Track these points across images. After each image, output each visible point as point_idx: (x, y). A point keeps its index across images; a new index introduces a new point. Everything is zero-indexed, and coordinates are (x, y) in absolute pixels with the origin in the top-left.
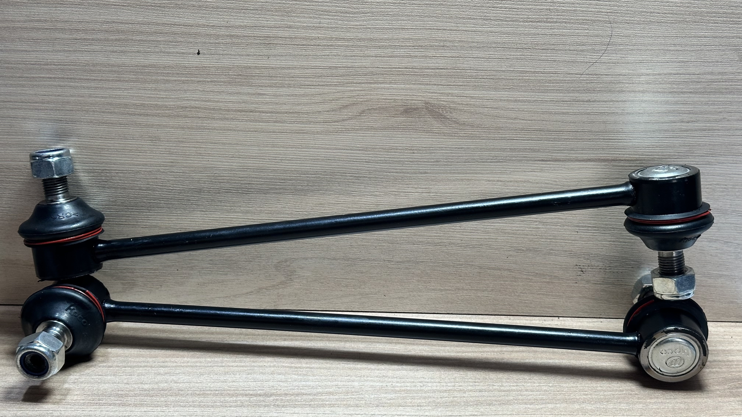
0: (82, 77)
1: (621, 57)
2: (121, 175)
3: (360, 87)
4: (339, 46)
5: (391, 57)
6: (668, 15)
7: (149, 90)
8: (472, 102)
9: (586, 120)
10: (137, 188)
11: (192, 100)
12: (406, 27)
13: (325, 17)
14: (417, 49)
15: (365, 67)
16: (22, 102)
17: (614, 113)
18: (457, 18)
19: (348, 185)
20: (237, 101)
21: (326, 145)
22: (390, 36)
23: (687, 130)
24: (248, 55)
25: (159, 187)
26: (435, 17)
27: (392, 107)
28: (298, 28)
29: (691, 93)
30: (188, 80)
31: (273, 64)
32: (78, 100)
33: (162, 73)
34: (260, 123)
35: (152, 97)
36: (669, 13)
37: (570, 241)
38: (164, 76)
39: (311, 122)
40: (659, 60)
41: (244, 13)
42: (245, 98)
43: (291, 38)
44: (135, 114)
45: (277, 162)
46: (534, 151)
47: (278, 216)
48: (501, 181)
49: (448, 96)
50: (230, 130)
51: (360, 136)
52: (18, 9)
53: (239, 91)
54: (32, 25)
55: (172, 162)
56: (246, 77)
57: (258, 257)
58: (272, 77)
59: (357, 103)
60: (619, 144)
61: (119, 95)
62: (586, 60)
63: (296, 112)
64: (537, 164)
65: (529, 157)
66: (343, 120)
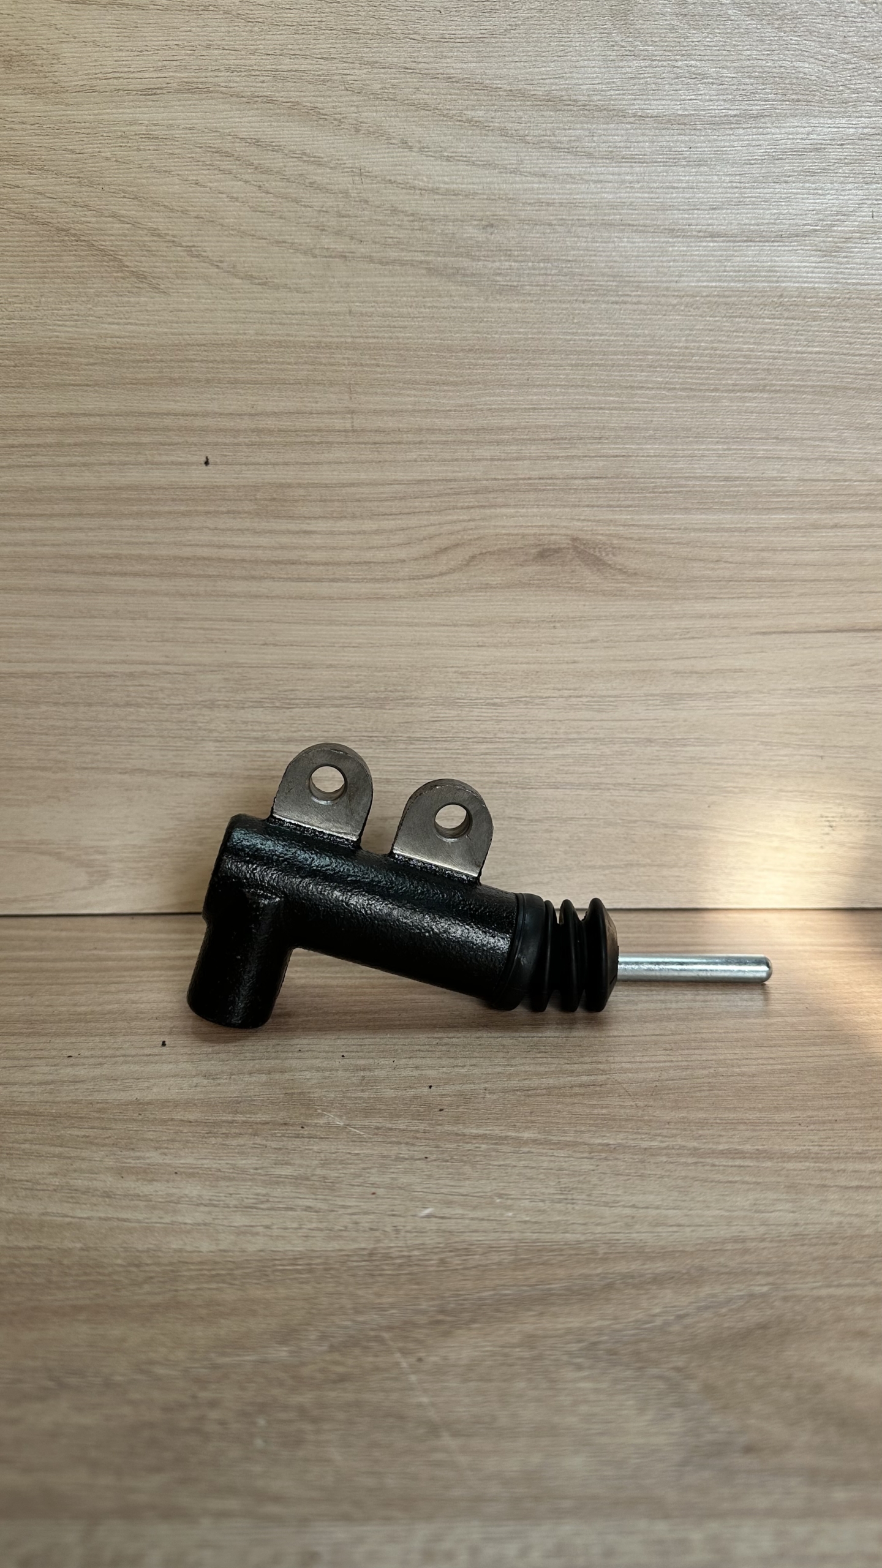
4: (433, 443)
5: (516, 459)
7: (128, 529)
8: (648, 533)
11: (198, 545)
13: (409, 392)
14: (558, 444)
15: (475, 480)
18: (621, 387)
19: (450, 687)
20: (271, 545)
21: (415, 618)
24: (286, 464)
26: (588, 387)
27: (519, 548)
28: (366, 414)
30: (191, 511)
33: (148, 499)
34: (308, 584)
35: (133, 543)
38: (151, 504)
39: (389, 579)
41: (280, 390)
42: (284, 540)
43: (355, 431)
44: (106, 574)
45: (336, 651)
49: (609, 525)
51: (468, 600)
53: (274, 528)
55: (167, 657)
56: (284, 503)
58: (325, 501)
59: (463, 544)
63: (364, 562)
66: (442, 574)
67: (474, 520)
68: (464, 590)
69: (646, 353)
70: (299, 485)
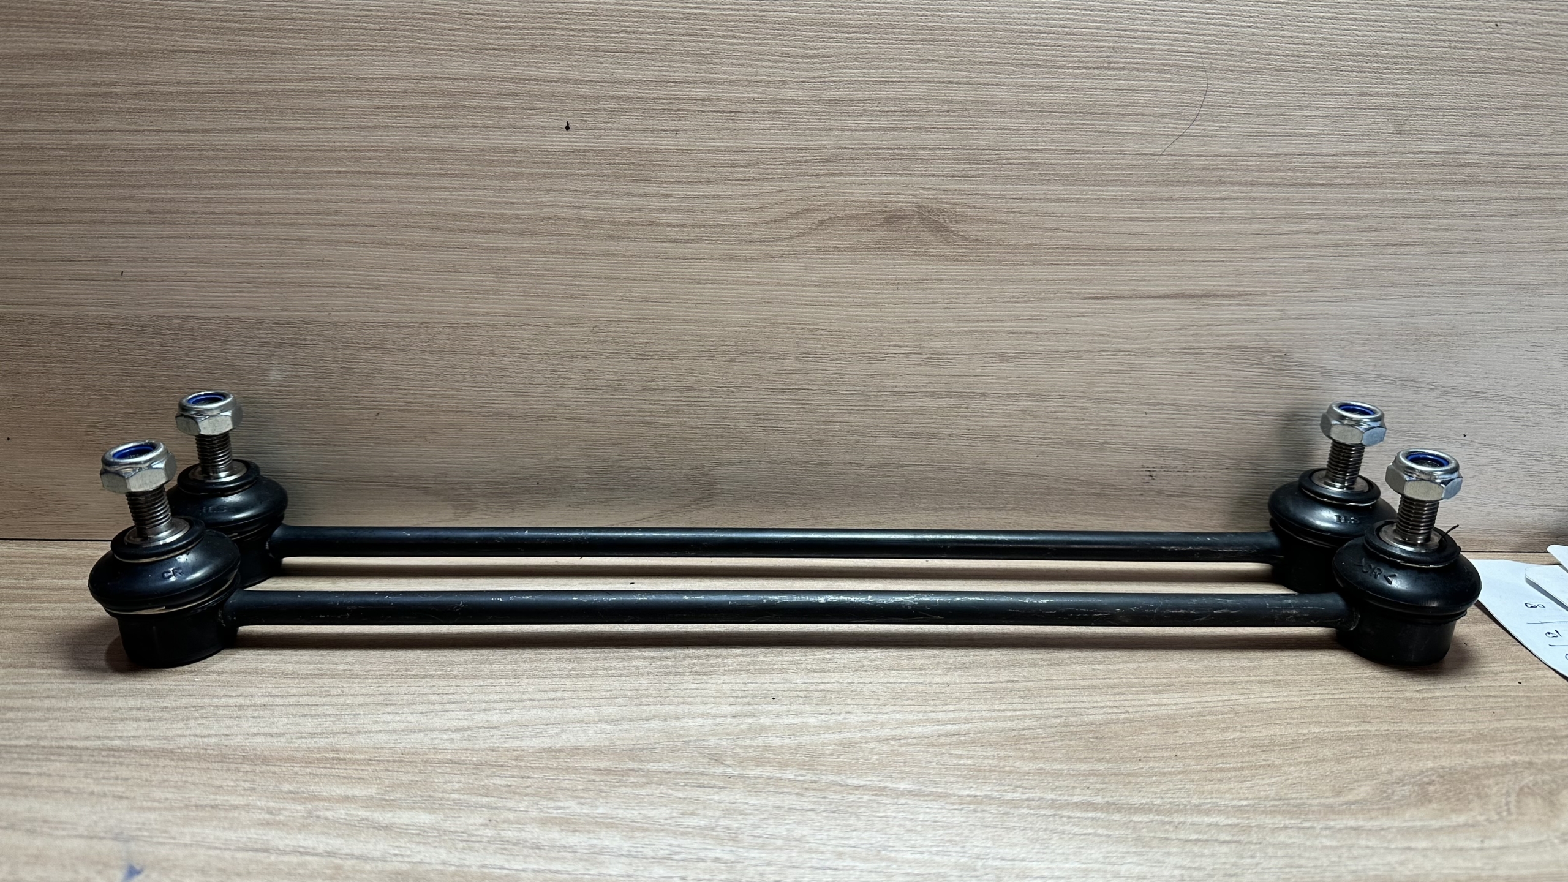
0: (387, 170)
1: (1221, 127)
2: (449, 330)
3: (818, 182)
4: (786, 112)
5: (867, 130)
6: (1292, 59)
7: (491, 189)
8: (990, 203)
9: (1165, 230)
10: (475, 352)
11: (558, 206)
12: (891, 80)
13: (764, 64)
14: (907, 116)
15: (826, 148)
16: (298, 214)
17: (1208, 218)
18: (970, 62)
19: (797, 342)
20: (628, 207)
21: (765, 278)
22: (866, 95)
23: (1315, 246)
24: (645, 130)
25: (509, 350)
26: (937, 61)
27: (867, 214)
28: (722, 84)
29: (1322, 185)
30: (551, 173)
31: (683, 145)
32: (381, 208)
33: (510, 162)
34: (664, 244)
35: (495, 202)
36: (1293, 56)
37: (1134, 429)
38: (514, 166)
39: (742, 241)
40: (1277, 131)
41: (638, 59)
42: (641, 202)
43: (711, 100)
44: (469, 231)
45: (689, 308)
46: (1083, 282)
47: (692, 394)
48: (1031, 333)
49: (954, 194)
50: (618, 255)
51: (816, 262)
52: (290, 60)
53: (632, 191)
54: (311, 85)
55: (528, 310)
56: (641, 167)
57: (660, 461)
58: (681, 166)
59: (813, 209)
60: (1214, 268)
61: (445, 199)
62: (1169, 131)
63: (718, 225)
64: (1088, 304)
65: (1076, 293)
66: (791, 237)
67: (824, 187)
68: (813, 253)
69: (995, 30)
70: (657, 151)
